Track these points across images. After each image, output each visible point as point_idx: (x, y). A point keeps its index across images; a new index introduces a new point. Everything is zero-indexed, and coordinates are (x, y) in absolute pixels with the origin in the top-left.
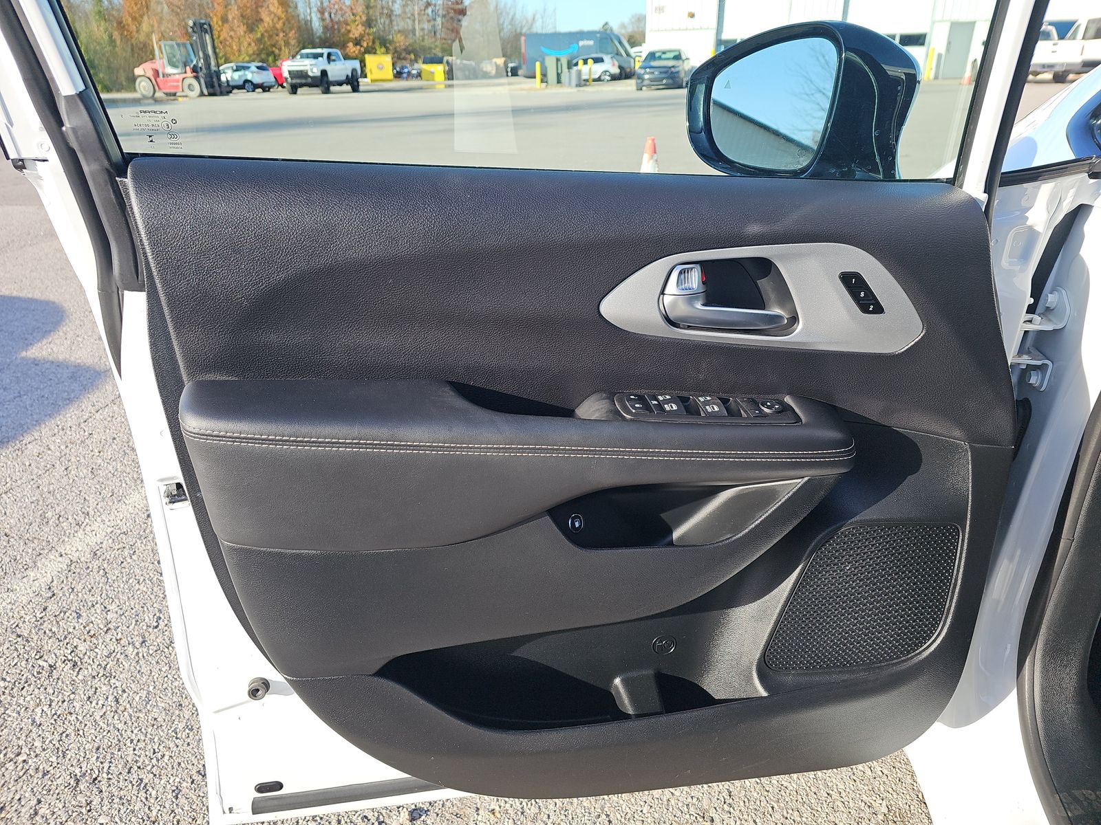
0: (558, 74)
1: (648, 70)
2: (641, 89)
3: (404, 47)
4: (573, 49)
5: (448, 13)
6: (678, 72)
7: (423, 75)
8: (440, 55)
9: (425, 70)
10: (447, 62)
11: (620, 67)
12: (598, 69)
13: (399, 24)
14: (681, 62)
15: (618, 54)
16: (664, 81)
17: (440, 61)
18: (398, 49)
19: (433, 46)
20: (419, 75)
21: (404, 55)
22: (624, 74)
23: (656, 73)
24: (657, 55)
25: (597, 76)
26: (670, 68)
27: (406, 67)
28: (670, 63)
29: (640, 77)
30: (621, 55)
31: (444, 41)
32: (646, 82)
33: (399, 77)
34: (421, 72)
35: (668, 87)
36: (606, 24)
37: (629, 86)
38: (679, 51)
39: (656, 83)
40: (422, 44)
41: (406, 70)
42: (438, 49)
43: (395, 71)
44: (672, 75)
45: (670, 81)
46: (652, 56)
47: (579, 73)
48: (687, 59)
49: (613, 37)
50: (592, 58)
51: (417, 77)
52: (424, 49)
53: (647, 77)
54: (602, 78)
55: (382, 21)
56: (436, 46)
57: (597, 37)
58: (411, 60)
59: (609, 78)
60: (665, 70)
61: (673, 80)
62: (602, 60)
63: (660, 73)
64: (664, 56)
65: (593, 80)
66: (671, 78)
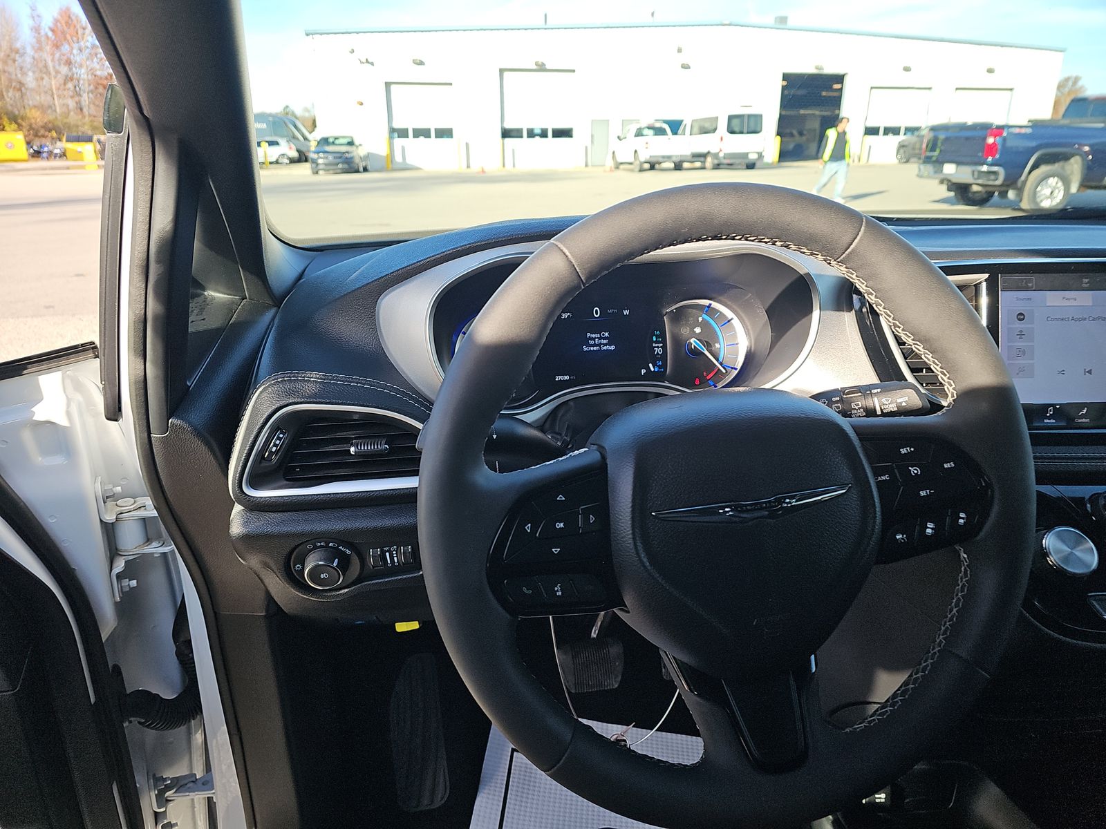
1: (321, 155)
2: (317, 173)
3: (41, 124)
5: (96, 88)
6: (352, 158)
7: (67, 154)
8: (90, 133)
9: (69, 149)
10: (99, 141)
11: (298, 151)
13: (33, 99)
14: (354, 148)
15: (294, 137)
16: (340, 166)
17: (89, 140)
18: (34, 126)
19: (80, 123)
20: (63, 155)
21: (42, 132)
22: (302, 158)
23: (330, 158)
24: (331, 140)
25: (275, 160)
26: (344, 153)
27: (45, 146)
28: (344, 149)
29: (314, 162)
30: (298, 139)
31: (93, 118)
32: (321, 167)
33: (38, 157)
34: (65, 151)
36: (287, 107)
37: (304, 169)
38: (352, 138)
39: (331, 168)
40: (65, 121)
41: (46, 149)
42: (86, 127)
43: (31, 151)
44: (347, 160)
45: (346, 166)
46: (325, 141)
48: (360, 145)
49: (287, 121)
50: (267, 142)
51: (60, 157)
52: (69, 127)
53: (320, 161)
54: (280, 161)
55: (10, 94)
56: (84, 124)
57: (269, 120)
58: (53, 139)
59: (288, 161)
60: (339, 155)
61: (349, 165)
62: (277, 143)
63: (335, 158)
64: (337, 142)
65: (271, 163)
66: (346, 163)
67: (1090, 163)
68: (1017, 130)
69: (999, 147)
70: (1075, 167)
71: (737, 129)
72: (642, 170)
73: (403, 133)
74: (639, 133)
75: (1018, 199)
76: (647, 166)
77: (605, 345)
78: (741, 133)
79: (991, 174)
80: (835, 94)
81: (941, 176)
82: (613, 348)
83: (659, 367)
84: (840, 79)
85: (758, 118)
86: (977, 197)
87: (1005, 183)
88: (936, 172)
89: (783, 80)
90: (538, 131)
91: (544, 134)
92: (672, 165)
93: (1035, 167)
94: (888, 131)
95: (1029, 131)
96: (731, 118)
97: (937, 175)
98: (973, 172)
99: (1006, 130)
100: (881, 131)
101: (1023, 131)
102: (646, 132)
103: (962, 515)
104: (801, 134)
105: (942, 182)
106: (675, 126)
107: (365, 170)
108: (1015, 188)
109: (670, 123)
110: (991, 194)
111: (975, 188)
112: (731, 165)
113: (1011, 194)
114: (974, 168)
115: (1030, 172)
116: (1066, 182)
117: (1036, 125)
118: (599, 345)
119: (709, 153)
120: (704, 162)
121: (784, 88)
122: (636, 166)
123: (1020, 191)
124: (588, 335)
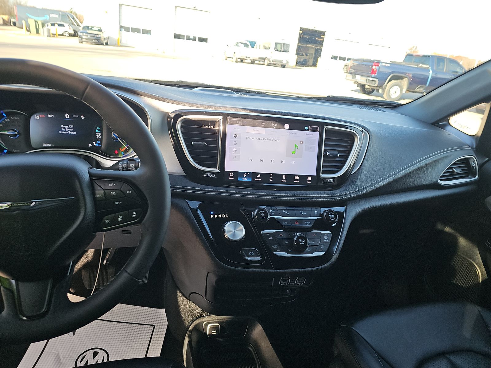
0: (36, 29)
1: (84, 34)
2: (82, 43)
4: (46, 17)
6: (100, 37)
11: (74, 30)
12: (61, 30)
14: (102, 33)
15: (72, 24)
16: (94, 41)
22: (75, 34)
23: (89, 36)
24: (90, 28)
25: (61, 33)
26: (96, 35)
28: (96, 33)
29: (81, 37)
30: (74, 25)
32: (84, 40)
35: (96, 44)
36: (72, 9)
37: (76, 39)
38: (101, 28)
39: (88, 41)
44: (97, 38)
45: (97, 41)
46: (87, 28)
47: (49, 30)
48: (104, 32)
49: (69, 15)
50: (57, 24)
53: (83, 37)
54: (64, 34)
57: (60, 14)
59: (68, 35)
60: (94, 35)
61: (98, 41)
62: (63, 26)
63: (91, 36)
64: (93, 29)
65: (59, 35)
66: (97, 40)
67: (411, 81)
68: (384, 64)
69: (377, 71)
70: (405, 83)
71: (279, 49)
72: (237, 62)
73: (127, 29)
74: (237, 45)
75: (383, 93)
76: (239, 60)
77: (71, 131)
78: (281, 51)
79: (373, 81)
80: (321, 40)
81: (355, 80)
82: (75, 133)
83: (99, 144)
84: (323, 33)
85: (288, 45)
86: (368, 90)
87: (378, 86)
88: (353, 78)
89: (300, 30)
90: (191, 37)
91: (194, 39)
92: (250, 61)
93: (390, 81)
94: (341, 58)
95: (389, 65)
96: (276, 44)
97: (353, 80)
98: (367, 79)
99: (380, 64)
100: (338, 58)
101: (387, 65)
102: (240, 44)
103: (134, 213)
104: (307, 55)
105: (355, 83)
106: (253, 44)
107: (107, 44)
108: (382, 89)
109: (251, 42)
110: (373, 90)
111: (367, 87)
112: (275, 64)
113: (380, 91)
114: (367, 78)
115: (388, 82)
116: (401, 89)
117: (393, 63)
118: (68, 131)
119: (266, 58)
120: (264, 62)
121: (300, 34)
122: (234, 60)
123: (384, 90)
124: (62, 126)
